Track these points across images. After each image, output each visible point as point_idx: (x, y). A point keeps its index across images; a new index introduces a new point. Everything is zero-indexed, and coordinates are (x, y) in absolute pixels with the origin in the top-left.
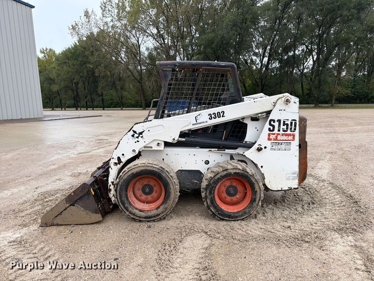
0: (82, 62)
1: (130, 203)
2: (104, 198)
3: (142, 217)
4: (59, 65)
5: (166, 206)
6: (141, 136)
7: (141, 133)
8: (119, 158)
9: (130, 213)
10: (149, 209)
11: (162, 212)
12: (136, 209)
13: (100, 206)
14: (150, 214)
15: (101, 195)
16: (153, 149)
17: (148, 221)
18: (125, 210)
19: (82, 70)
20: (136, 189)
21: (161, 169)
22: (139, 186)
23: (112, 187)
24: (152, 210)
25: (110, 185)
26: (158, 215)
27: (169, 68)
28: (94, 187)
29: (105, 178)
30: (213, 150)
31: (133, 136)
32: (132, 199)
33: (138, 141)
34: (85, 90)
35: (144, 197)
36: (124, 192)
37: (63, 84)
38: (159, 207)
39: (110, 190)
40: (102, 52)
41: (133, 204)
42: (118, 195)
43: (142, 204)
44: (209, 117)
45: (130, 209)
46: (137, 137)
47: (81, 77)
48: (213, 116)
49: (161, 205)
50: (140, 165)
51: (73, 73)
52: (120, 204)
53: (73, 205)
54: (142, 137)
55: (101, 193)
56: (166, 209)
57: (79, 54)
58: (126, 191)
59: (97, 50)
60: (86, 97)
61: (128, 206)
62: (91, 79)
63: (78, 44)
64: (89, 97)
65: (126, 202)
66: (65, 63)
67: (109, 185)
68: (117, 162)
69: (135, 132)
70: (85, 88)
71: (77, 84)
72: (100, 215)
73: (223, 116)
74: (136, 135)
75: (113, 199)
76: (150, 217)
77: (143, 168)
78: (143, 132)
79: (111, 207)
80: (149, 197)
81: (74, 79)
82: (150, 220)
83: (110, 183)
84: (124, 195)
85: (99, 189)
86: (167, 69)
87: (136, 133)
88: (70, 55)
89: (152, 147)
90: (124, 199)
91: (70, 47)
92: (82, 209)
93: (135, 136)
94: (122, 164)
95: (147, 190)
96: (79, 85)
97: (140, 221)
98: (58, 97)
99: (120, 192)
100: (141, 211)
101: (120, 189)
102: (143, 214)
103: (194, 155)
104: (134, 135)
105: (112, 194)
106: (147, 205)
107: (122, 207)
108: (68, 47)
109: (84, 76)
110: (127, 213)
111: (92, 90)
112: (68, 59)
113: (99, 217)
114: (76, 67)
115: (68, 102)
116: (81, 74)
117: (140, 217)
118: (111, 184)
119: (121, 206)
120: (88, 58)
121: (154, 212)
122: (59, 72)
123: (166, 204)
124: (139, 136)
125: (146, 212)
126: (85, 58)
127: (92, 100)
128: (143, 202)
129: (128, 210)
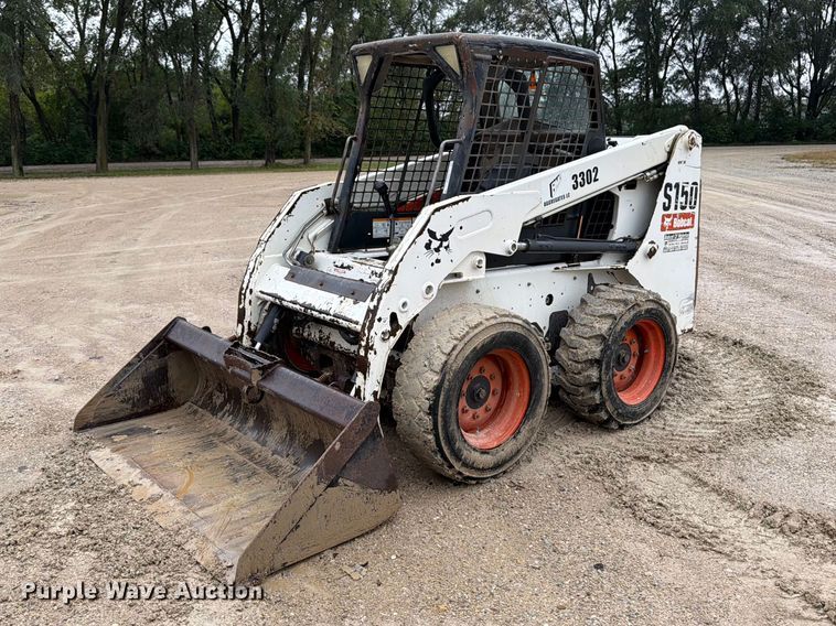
1: (462, 435)
6: (445, 244)
7: (445, 237)
8: (394, 317)
9: (465, 465)
10: (498, 443)
12: (475, 449)
14: (502, 454)
16: (464, 279)
18: (452, 461)
27: (485, 53)
30: (560, 265)
31: (428, 246)
33: (438, 261)
35: (469, 415)
38: (517, 431)
44: (573, 182)
45: (465, 453)
46: (437, 250)
48: (579, 180)
49: (522, 423)
50: (487, 324)
52: (443, 445)
53: (333, 484)
54: (446, 248)
61: (461, 445)
65: (456, 434)
68: (389, 329)
69: (432, 234)
73: (596, 180)
74: (435, 244)
76: (505, 462)
77: (494, 332)
78: (451, 231)
80: (482, 413)
86: (482, 56)
87: (435, 238)
89: (461, 275)
90: (453, 426)
92: (357, 488)
93: (433, 246)
94: (399, 333)
100: (484, 452)
101: (447, 400)
103: (529, 284)
104: (431, 242)
106: (482, 434)
107: (447, 454)
110: (457, 466)
119: (446, 449)
121: (510, 447)
124: (441, 245)
125: (494, 450)
128: (471, 429)
129: (460, 458)
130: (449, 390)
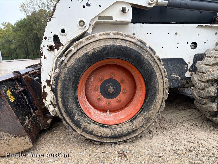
0: (29, 29)
1: (82, 112)
2: (35, 109)
3: (106, 137)
4: (14, 31)
5: (148, 114)
8: (56, 38)
9: (84, 130)
10: (116, 122)
11: (142, 127)
12: (95, 123)
13: (27, 122)
14: (119, 130)
15: (31, 103)
16: (114, 20)
17: (115, 143)
18: (74, 127)
19: (29, 34)
20: (91, 88)
21: (140, 44)
22: (96, 83)
23: (48, 90)
24: (123, 124)
25: (45, 87)
26: (134, 131)
28: (15, 89)
29: (37, 78)
30: (204, 25)
32: (85, 105)
33: (88, 5)
34: (32, 47)
35: (104, 102)
36: (70, 93)
37: (18, 44)
38: (135, 118)
39: (46, 94)
40: (41, 22)
41: (88, 114)
42: (60, 99)
43: (102, 114)
45: (84, 124)
47: (29, 39)
49: (139, 113)
51: (24, 36)
52: (65, 115)
55: (29, 100)
56: (148, 120)
57: (27, 24)
58: (75, 91)
59: (38, 21)
60: (33, 52)
61: (81, 119)
62: (36, 40)
63: (26, 19)
64: (35, 51)
65: (75, 111)
66: (18, 30)
67: (43, 86)
68: (54, 45)
70: (32, 46)
71: (27, 43)
72: (27, 139)
75: (51, 109)
76: (120, 136)
79: (49, 122)
80: (113, 102)
81: (24, 40)
82: (119, 140)
83: (44, 83)
84: (71, 100)
85: (25, 92)
88: (21, 24)
89: (111, 18)
90: (71, 105)
91: (21, 20)
94: (62, 49)
95: (111, 89)
96: (28, 44)
97: (101, 143)
98: (15, 52)
99: (62, 94)
100: (103, 126)
101: (64, 87)
102: (107, 132)
103: (176, 34)
105: (49, 100)
106: (112, 115)
107: (69, 122)
108: (19, 20)
109: (31, 38)
110: (79, 131)
111: (37, 47)
112: (20, 27)
113: (25, 142)
114: (25, 32)
115: (22, 56)
116: (29, 37)
117: (101, 137)
118: (46, 84)
119: (67, 119)
120: (32, 26)
121: (127, 127)
122: (14, 36)
123: (148, 110)
125: (113, 127)
126: (31, 26)
127: (37, 54)
128: (104, 110)
129: (79, 126)
130: (65, 80)
